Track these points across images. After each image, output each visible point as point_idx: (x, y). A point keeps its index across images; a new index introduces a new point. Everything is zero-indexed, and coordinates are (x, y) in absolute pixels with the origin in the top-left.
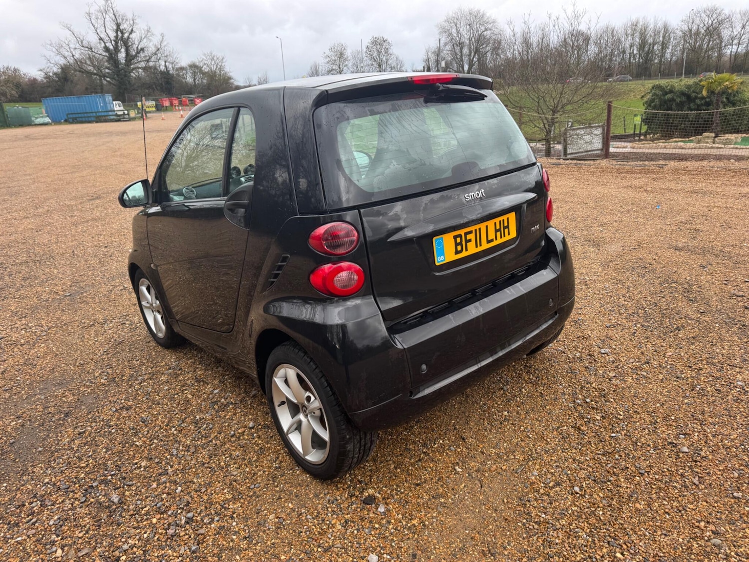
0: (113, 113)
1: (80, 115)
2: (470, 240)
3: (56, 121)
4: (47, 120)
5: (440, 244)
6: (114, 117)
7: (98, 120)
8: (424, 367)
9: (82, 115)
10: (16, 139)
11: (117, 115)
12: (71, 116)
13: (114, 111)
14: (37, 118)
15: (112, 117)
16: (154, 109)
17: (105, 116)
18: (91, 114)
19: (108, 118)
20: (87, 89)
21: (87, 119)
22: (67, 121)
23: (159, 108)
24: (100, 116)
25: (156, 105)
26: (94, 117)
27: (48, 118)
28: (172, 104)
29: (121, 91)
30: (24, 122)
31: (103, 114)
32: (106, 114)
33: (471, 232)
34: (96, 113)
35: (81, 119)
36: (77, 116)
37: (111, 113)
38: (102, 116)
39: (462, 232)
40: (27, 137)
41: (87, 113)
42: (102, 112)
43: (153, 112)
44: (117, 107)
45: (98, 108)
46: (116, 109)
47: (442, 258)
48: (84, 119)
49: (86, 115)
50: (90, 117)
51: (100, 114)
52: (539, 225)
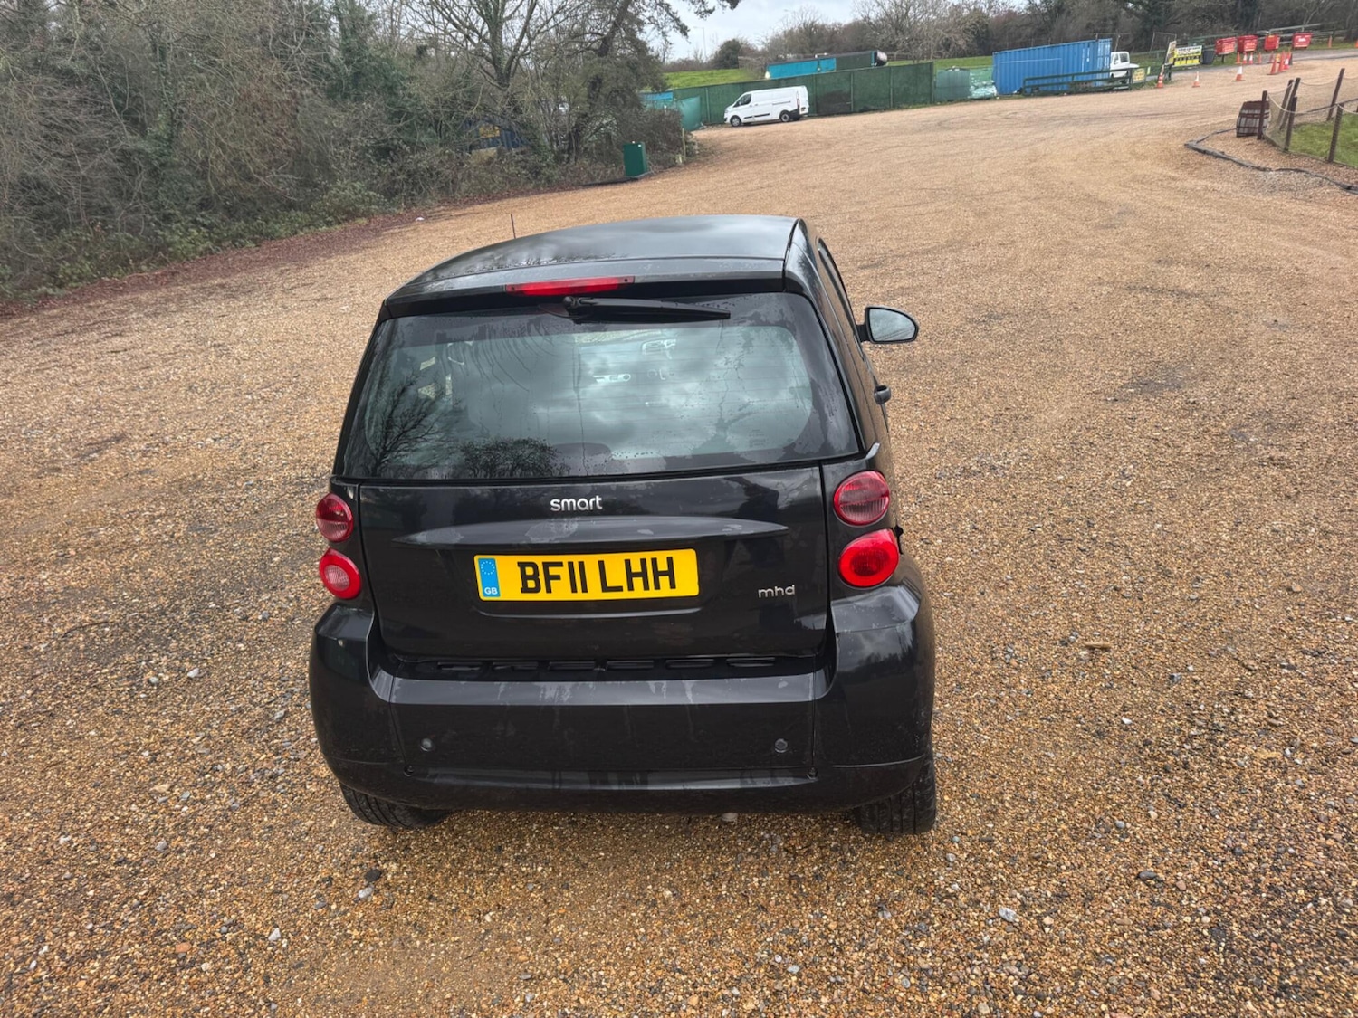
0: (1105, 76)
1: (1045, 82)
2: (557, 577)
3: (1004, 94)
4: (993, 90)
5: (491, 567)
6: (1105, 84)
7: (1073, 89)
9: (1050, 81)
10: (925, 127)
11: (1112, 79)
12: (1032, 83)
13: (1108, 71)
14: (977, 87)
15: (1099, 84)
16: (1196, 62)
17: (1087, 82)
18: (1065, 79)
19: (1093, 85)
20: (1089, 26)
21: (1055, 88)
22: (1023, 93)
23: (1207, 61)
24: (1078, 82)
25: (1204, 52)
26: (1068, 83)
27: (994, 88)
28: (1240, 50)
29: (1148, 27)
30: (958, 94)
31: (1085, 78)
32: (1090, 77)
33: (560, 564)
34: (1073, 75)
35: (1045, 88)
36: (1041, 82)
37: (1099, 76)
38: (1082, 82)
39: (539, 560)
40: (941, 125)
41: (1058, 76)
42: (1084, 74)
43: (1194, 68)
44: (1118, 63)
45: (1079, 66)
46: (1113, 67)
47: (494, 591)
48: (1050, 88)
49: (1055, 80)
50: (1058, 84)
51: (1080, 78)
52: (793, 587)
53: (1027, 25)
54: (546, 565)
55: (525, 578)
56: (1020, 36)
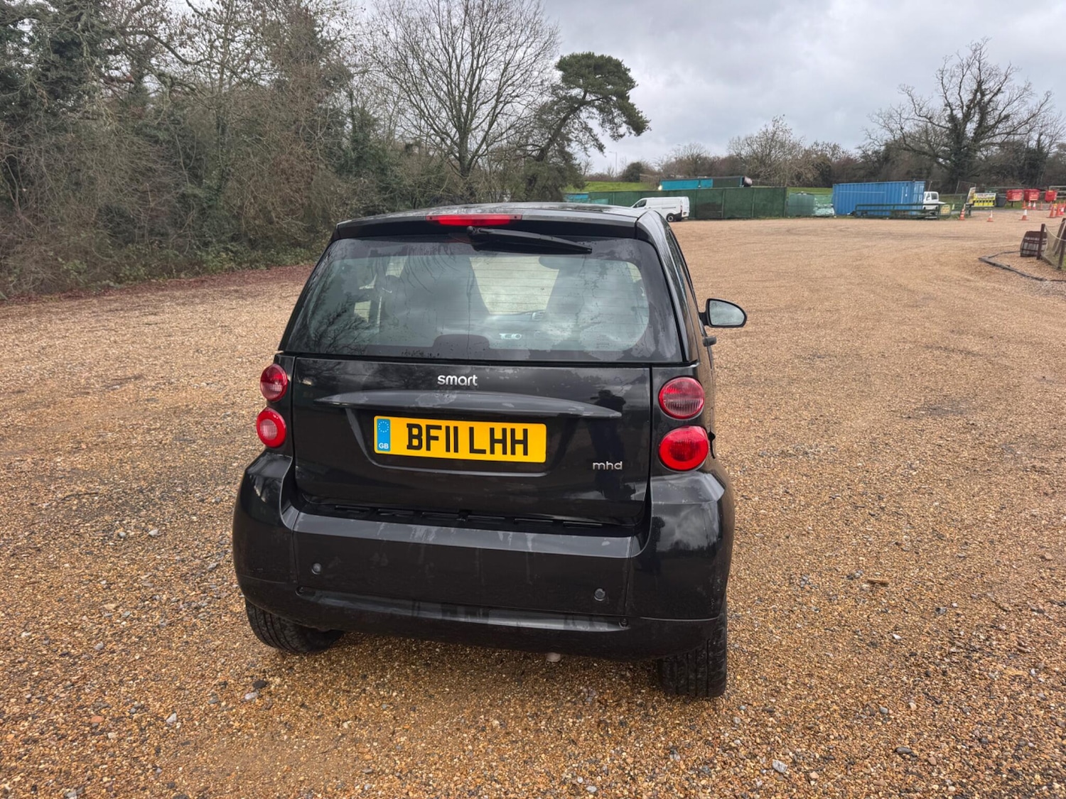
0: (919, 208)
1: (873, 208)
2: (436, 438)
3: (840, 214)
4: (831, 211)
5: (386, 426)
6: (919, 214)
7: (894, 215)
8: (318, 567)
9: (876, 208)
10: (778, 232)
11: (925, 211)
12: (862, 208)
13: (922, 204)
14: (819, 208)
15: (914, 213)
16: (991, 204)
17: (905, 211)
18: (888, 208)
19: (909, 213)
20: (908, 173)
21: (880, 214)
22: (855, 215)
23: (999, 204)
24: (898, 211)
25: (997, 198)
26: (890, 210)
27: (832, 209)
28: (1026, 199)
29: (954, 176)
30: (804, 212)
31: (904, 208)
32: (907, 208)
33: (439, 428)
34: (894, 205)
35: (872, 213)
36: (869, 208)
37: (914, 208)
38: (901, 211)
39: (423, 423)
40: (789, 231)
41: (883, 205)
42: (903, 205)
43: (989, 209)
44: (929, 199)
45: (899, 199)
46: (925, 201)
47: (386, 446)
48: (876, 214)
49: (880, 208)
50: (883, 211)
51: (899, 208)
52: (621, 464)
53: (860, 169)
54: (429, 428)
55: (411, 437)
56: (855, 176)
